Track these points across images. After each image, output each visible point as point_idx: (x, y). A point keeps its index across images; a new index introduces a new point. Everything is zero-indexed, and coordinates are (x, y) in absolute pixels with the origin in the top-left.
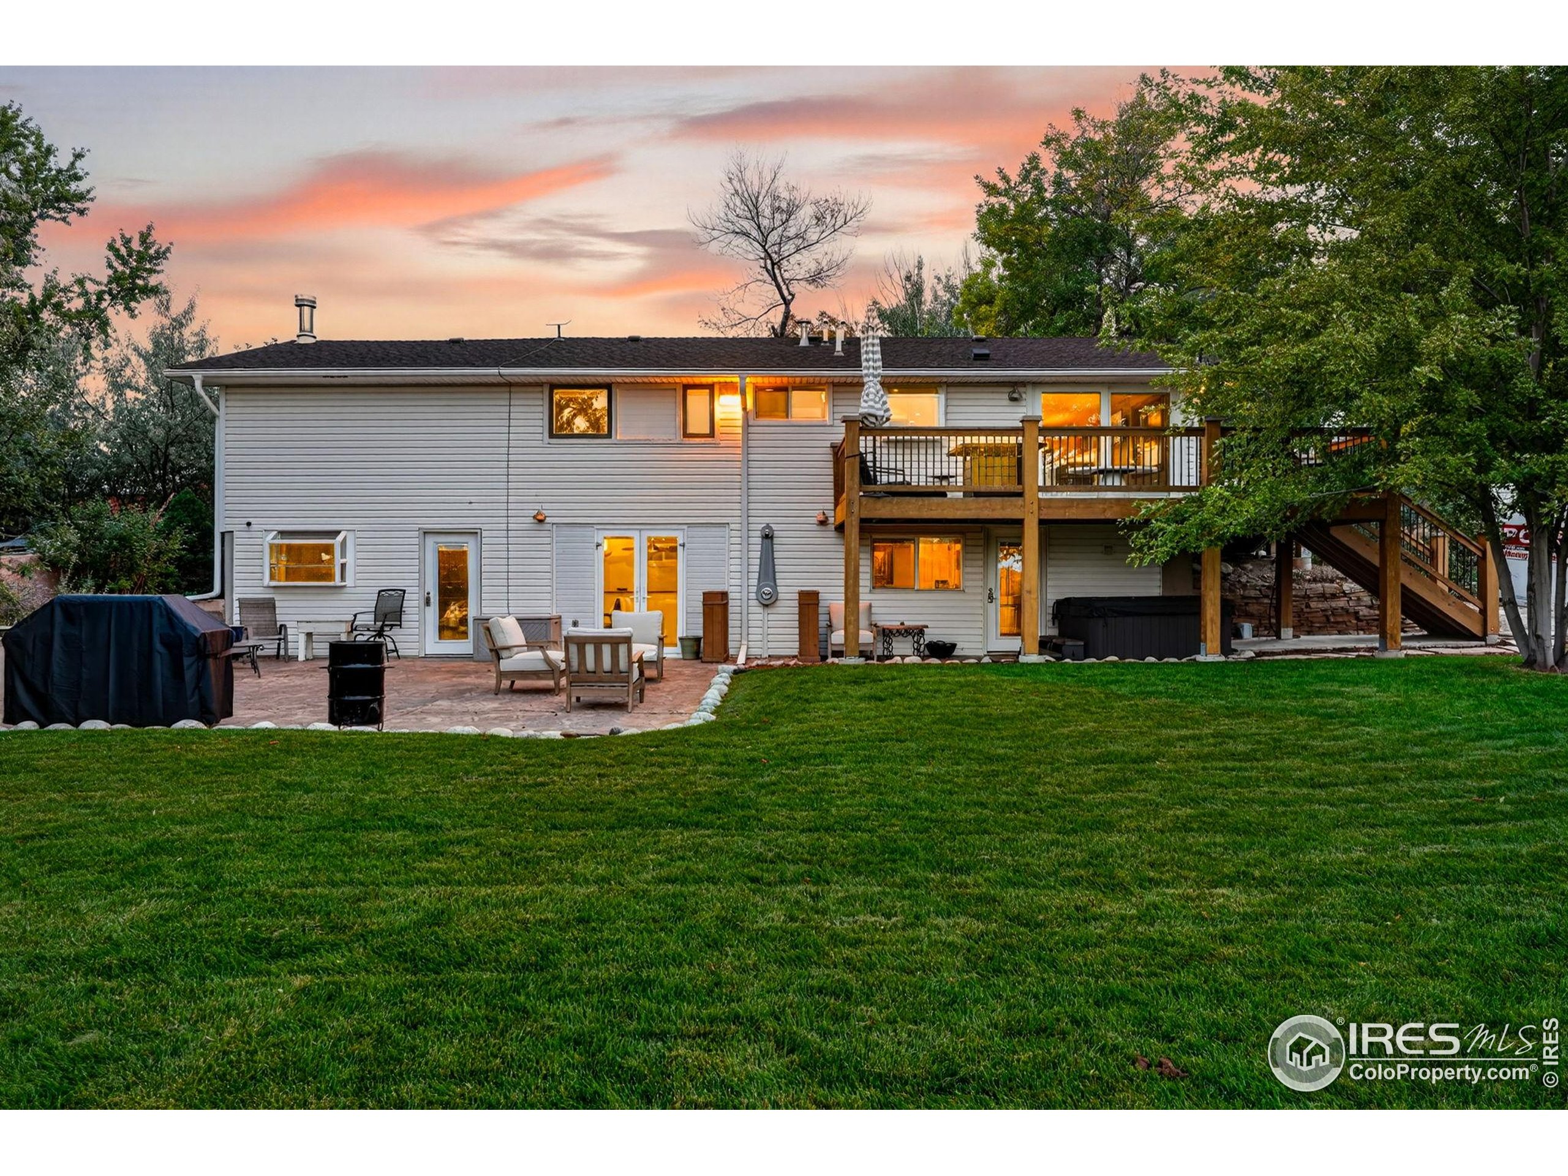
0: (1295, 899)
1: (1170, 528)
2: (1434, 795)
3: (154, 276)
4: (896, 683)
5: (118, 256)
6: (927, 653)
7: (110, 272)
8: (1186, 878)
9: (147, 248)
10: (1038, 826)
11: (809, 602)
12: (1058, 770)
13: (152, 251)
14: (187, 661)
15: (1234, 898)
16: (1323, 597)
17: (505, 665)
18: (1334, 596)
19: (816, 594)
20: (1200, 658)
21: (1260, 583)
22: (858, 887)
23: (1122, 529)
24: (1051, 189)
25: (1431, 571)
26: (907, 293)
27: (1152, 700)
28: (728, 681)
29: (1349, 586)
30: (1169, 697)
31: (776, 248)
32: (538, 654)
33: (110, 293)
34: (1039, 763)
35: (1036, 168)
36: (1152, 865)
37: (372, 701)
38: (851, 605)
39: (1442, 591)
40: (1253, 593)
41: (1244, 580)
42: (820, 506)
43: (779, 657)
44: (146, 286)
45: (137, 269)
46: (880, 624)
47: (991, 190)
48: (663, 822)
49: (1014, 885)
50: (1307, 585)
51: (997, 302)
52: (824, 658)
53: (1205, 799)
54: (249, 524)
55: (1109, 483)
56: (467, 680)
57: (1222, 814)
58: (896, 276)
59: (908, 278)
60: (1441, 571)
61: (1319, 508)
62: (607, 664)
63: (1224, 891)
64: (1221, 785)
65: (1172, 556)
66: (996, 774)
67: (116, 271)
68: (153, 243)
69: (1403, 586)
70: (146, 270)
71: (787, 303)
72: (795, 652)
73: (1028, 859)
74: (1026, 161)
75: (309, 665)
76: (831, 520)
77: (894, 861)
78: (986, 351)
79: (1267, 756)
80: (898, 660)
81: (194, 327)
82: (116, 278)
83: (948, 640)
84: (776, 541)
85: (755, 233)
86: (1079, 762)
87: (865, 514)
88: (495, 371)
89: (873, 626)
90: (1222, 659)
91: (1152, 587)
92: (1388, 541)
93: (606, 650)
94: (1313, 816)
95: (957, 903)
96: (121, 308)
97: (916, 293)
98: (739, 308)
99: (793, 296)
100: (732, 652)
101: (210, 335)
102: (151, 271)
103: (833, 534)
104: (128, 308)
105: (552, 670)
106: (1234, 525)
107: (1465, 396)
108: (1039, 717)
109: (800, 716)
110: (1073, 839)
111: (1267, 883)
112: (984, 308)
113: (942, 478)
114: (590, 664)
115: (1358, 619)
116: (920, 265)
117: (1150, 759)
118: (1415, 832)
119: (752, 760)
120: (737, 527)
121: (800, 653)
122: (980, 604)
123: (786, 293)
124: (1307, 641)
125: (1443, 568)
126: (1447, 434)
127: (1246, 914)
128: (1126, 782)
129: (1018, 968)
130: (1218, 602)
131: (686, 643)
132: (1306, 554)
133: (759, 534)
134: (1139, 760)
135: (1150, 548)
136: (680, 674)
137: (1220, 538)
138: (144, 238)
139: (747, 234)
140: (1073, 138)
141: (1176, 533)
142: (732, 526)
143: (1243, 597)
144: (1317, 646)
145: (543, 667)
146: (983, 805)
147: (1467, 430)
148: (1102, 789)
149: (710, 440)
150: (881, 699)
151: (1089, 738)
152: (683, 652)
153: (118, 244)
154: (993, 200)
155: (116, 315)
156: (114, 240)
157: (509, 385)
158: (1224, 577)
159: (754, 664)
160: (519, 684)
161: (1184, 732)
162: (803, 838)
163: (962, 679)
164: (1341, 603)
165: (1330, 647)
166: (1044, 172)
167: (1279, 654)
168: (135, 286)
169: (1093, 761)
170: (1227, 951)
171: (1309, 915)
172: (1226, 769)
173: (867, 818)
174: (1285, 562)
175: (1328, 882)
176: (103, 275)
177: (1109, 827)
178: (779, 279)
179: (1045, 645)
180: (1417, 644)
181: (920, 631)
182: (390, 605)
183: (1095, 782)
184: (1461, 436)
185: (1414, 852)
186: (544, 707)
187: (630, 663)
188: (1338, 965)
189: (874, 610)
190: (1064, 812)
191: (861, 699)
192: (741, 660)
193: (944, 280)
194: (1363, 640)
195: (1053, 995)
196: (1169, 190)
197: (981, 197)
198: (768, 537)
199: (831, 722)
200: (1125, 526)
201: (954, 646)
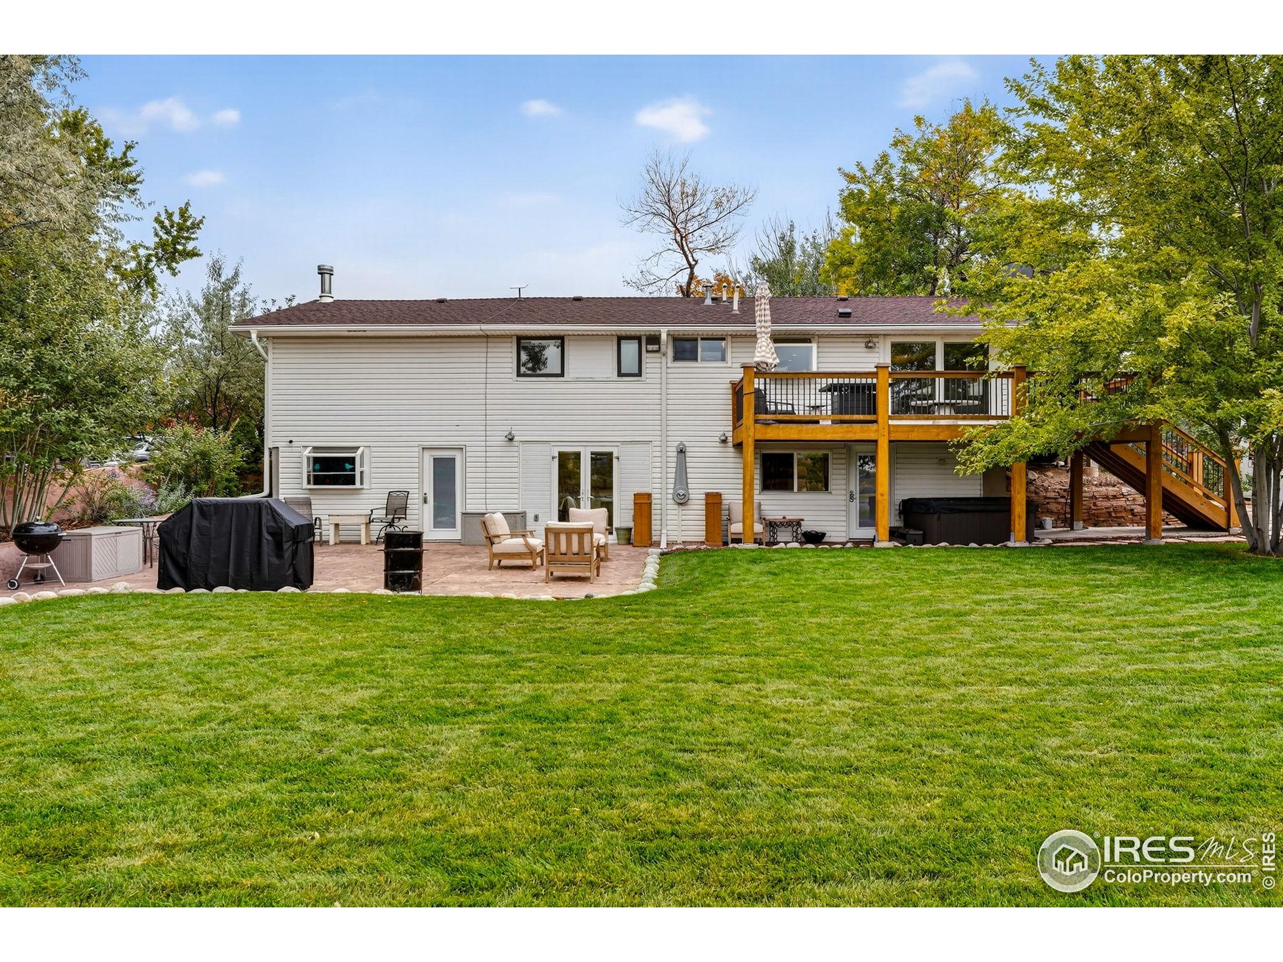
0: (1048, 692)
1: (986, 448)
2: (1153, 636)
3: (191, 242)
4: (784, 562)
5: (163, 227)
6: (803, 539)
7: (157, 240)
8: (984, 681)
9: (185, 221)
10: (892, 654)
11: (713, 502)
12: (904, 620)
13: (189, 223)
14: (286, 546)
15: (1013, 691)
16: (1107, 498)
17: (496, 549)
18: (1115, 497)
19: (719, 495)
20: (1010, 544)
21: (1058, 487)
22: (784, 685)
23: (951, 447)
24: (898, 179)
25: (1188, 479)
26: (781, 251)
27: (971, 575)
28: (658, 561)
29: (1126, 489)
30: (984, 572)
31: (683, 225)
32: (521, 540)
33: (156, 255)
34: (892, 616)
35: (886, 163)
36: (963, 675)
37: (415, 574)
38: (747, 504)
39: (1196, 494)
40: (1052, 495)
41: (1046, 484)
42: (722, 428)
43: (691, 543)
44: (184, 250)
45: (178, 237)
46: (767, 518)
47: (851, 178)
48: (651, 650)
49: (878, 684)
50: (1094, 489)
51: (856, 264)
52: (726, 544)
53: (1001, 638)
54: (291, 442)
55: (942, 413)
56: (463, 559)
57: (1010, 647)
58: (772, 237)
59: (783, 239)
60: (1196, 479)
61: (1099, 432)
62: (575, 548)
63: (1007, 688)
64: (1013, 630)
65: (988, 468)
66: (863, 623)
67: (161, 239)
68: (189, 217)
69: (1164, 489)
70: (183, 238)
71: (691, 267)
72: (703, 539)
73: (887, 671)
74: (878, 158)
75: (340, 548)
76: (730, 439)
77: (804, 672)
78: (849, 310)
79: (1046, 613)
80: (782, 545)
81: (238, 289)
82: (162, 245)
83: (819, 529)
84: (688, 454)
85: (667, 213)
86: (918, 616)
87: (758, 437)
88: (476, 327)
89: (762, 519)
90: (1027, 544)
91: (975, 491)
92: (1152, 456)
93: (575, 538)
94: (1070, 648)
95: (844, 694)
96: (164, 268)
97: (788, 250)
98: (654, 270)
99: (696, 262)
100: (654, 539)
101: (251, 295)
102: (188, 239)
103: (732, 450)
104: (170, 268)
105: (531, 552)
106: (1034, 446)
107: (1200, 355)
108: (890, 587)
109: (719, 586)
110: (915, 660)
111: (1033, 684)
112: (845, 269)
113: (816, 408)
114: (563, 548)
115: (1133, 514)
116: (792, 228)
117: (966, 614)
118: (1132, 657)
119: (696, 615)
120: (658, 443)
121: (707, 539)
122: (844, 503)
123: (691, 259)
124: (1093, 531)
125: (1198, 476)
126: (1188, 383)
127: (1018, 699)
128: (949, 627)
129: (883, 723)
130: (1024, 502)
131: (621, 532)
132: (1094, 465)
133: (674, 449)
134: (959, 614)
135: (972, 463)
136: (619, 555)
137: (1023, 456)
138: (183, 213)
139: (661, 215)
140: (915, 139)
141: (991, 452)
142: (655, 444)
143: (1046, 498)
144: (1100, 536)
145: (524, 550)
146: (856, 641)
147: (1201, 381)
148: (934, 632)
149: (639, 378)
150: (775, 574)
151: (927, 601)
152: (618, 539)
153: (163, 217)
154: (852, 186)
155: (161, 274)
156: (159, 215)
157: (487, 337)
158: (1030, 482)
159: (674, 548)
160: (504, 562)
161: (992, 597)
162: (743, 659)
163: (833, 560)
164: (1121, 502)
165: (1110, 536)
166: (892, 166)
167: (1071, 541)
168: (176, 250)
169: (929, 615)
170: (1005, 716)
171: (1055, 700)
172: (1018, 620)
173: (780, 649)
174: (1077, 471)
175: (1070, 683)
176: (151, 241)
177: (938, 653)
178: (686, 249)
179: (894, 534)
180: (1176, 534)
181: (798, 523)
182: (397, 503)
183: (929, 627)
184: (1198, 383)
185: (1129, 668)
186: (529, 579)
187: (592, 547)
188: (1066, 723)
189: (763, 507)
190: (909, 645)
191: (762, 573)
192: (663, 545)
193: (811, 240)
194: (1136, 530)
195: (902, 735)
196: (991, 181)
197: (843, 183)
198: (682, 452)
199: (743, 590)
200: (953, 445)
201: (824, 535)
